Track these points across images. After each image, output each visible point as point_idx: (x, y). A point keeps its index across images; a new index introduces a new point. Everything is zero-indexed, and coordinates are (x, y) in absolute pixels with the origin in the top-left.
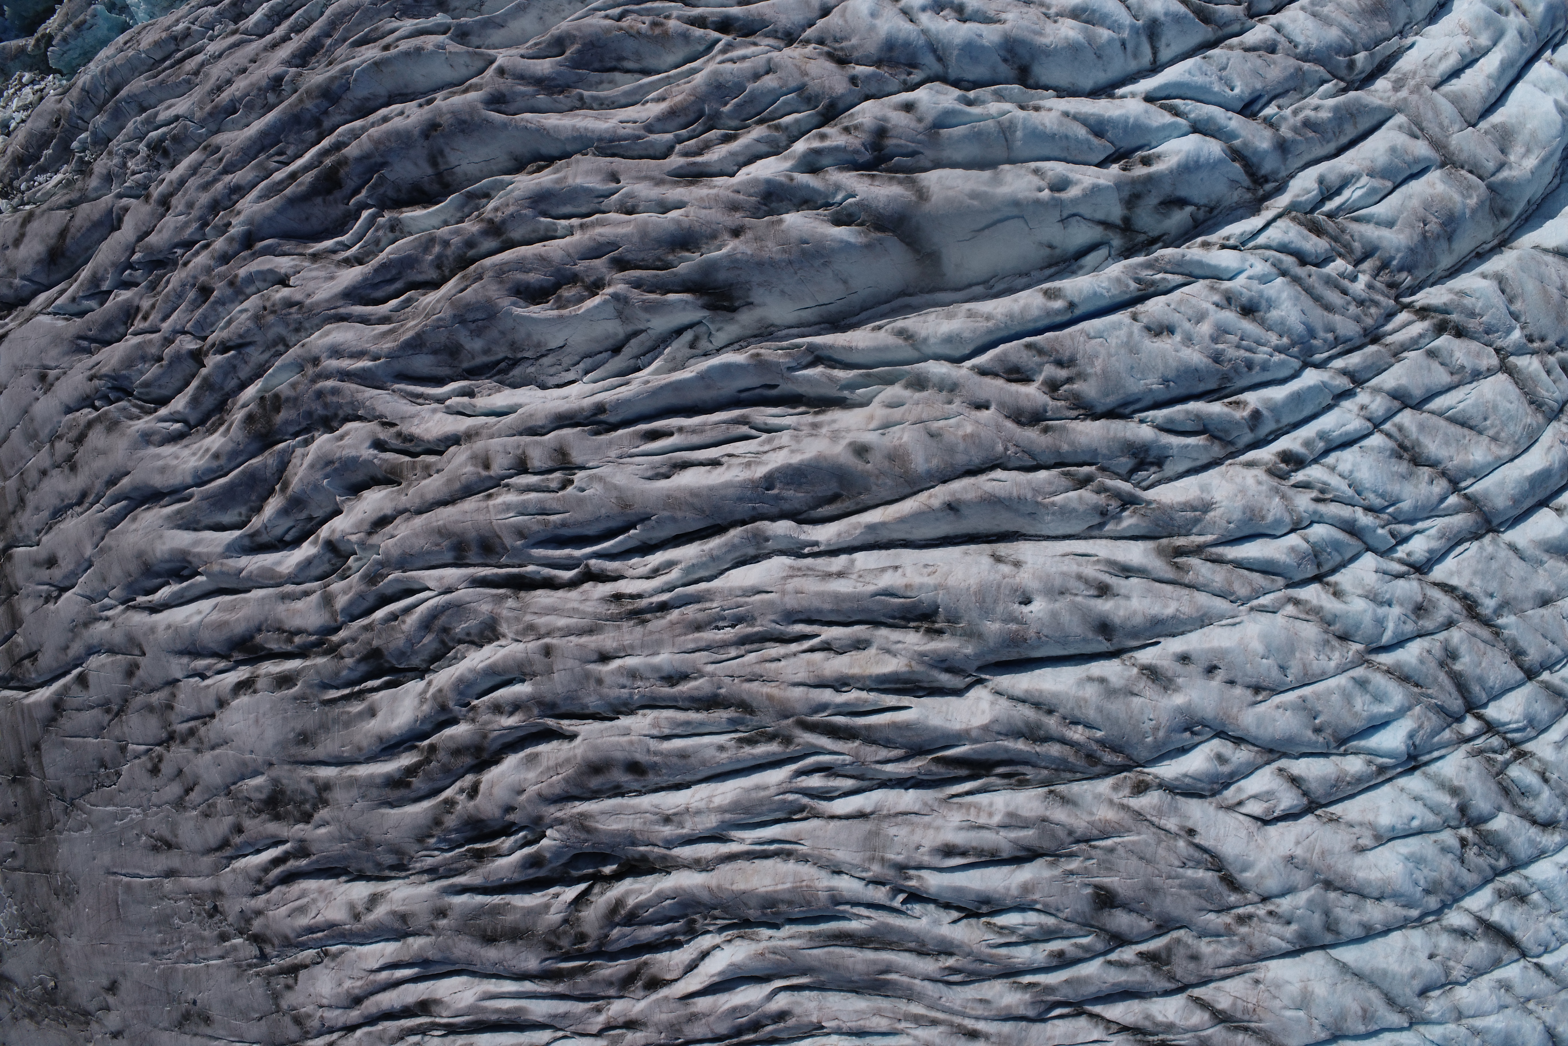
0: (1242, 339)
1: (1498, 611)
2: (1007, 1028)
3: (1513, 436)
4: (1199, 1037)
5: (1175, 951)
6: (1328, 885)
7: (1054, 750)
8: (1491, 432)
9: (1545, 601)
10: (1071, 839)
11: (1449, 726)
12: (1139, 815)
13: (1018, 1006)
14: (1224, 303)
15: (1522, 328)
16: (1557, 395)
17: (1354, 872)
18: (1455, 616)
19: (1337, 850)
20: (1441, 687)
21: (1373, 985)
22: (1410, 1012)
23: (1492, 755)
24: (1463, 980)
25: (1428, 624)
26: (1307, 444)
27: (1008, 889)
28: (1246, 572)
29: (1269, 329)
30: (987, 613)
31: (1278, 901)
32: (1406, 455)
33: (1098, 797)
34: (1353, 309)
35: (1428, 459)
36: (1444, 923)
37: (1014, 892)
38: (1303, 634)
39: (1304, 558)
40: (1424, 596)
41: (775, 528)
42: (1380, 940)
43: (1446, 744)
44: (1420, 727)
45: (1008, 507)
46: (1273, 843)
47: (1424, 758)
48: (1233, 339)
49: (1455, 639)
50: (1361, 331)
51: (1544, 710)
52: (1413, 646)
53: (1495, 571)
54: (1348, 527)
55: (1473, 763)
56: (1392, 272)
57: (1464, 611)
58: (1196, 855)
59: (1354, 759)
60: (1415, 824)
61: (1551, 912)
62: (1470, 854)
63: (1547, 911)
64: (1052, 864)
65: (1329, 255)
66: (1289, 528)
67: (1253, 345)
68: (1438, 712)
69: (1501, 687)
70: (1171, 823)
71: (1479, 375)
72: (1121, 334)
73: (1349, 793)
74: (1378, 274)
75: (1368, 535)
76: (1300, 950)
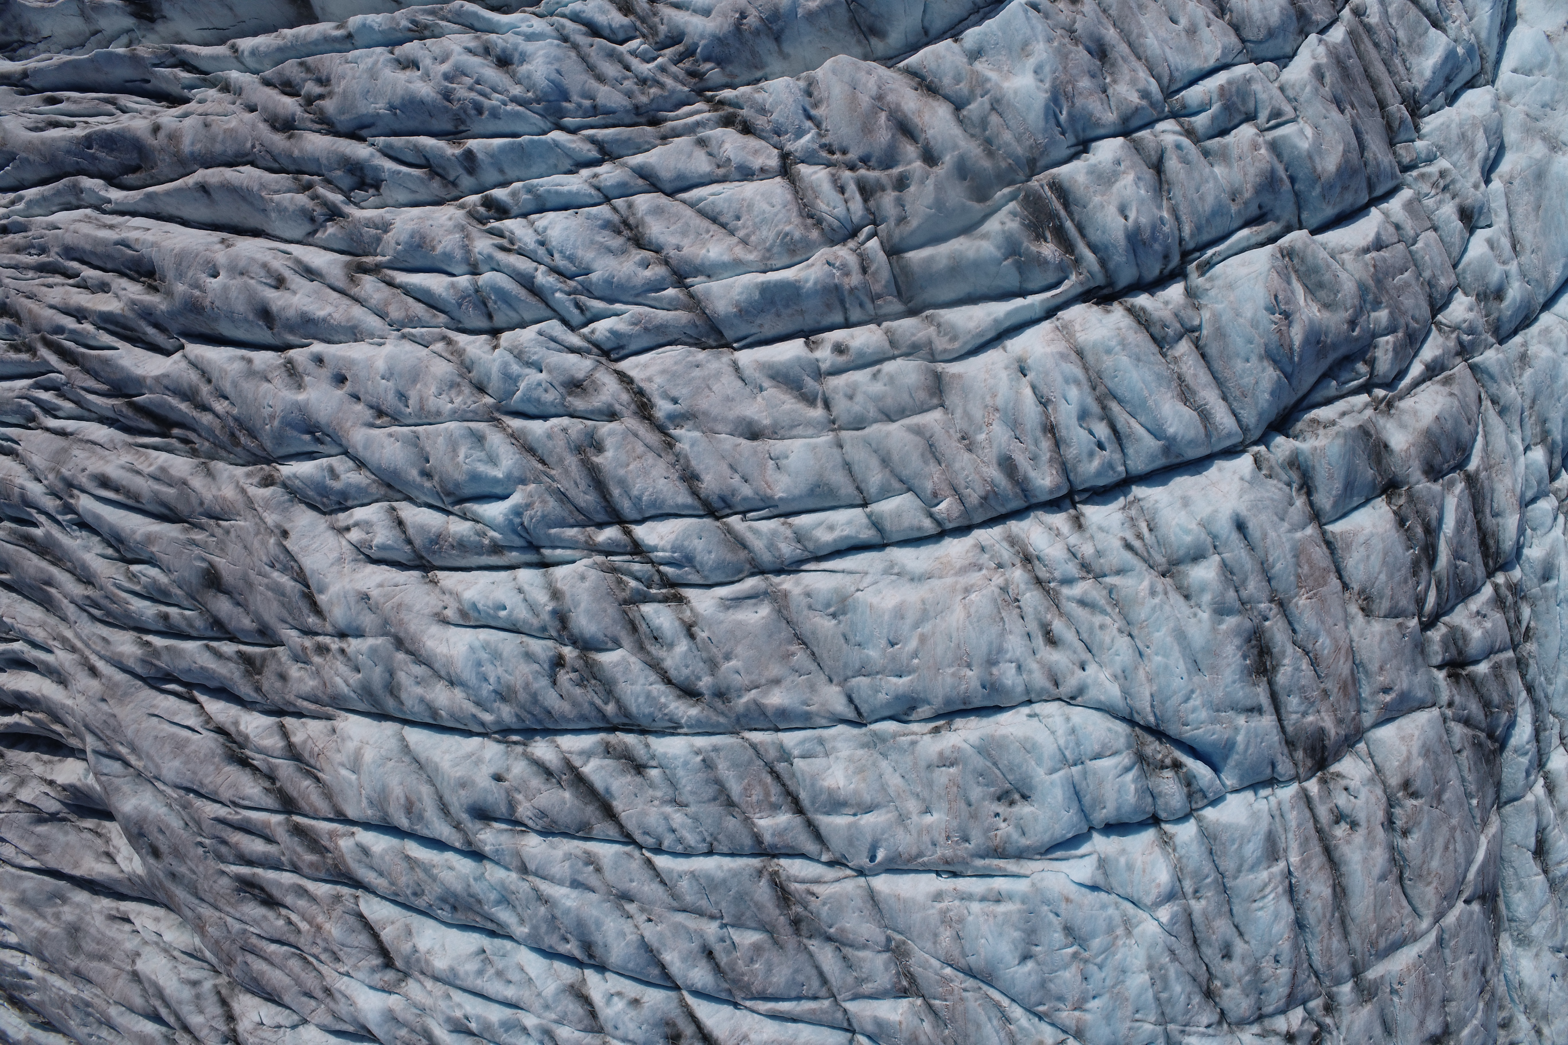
0: (478, 82)
1: (679, 419)
2: (120, 677)
3: (764, 241)
4: (268, 763)
5: (268, 662)
6: (399, 643)
7: (206, 418)
8: (741, 233)
9: (754, 433)
10: (201, 510)
12: (249, 502)
13: (129, 657)
14: (480, 50)
15: (820, 135)
16: (840, 211)
17: (425, 639)
18: (617, 407)
19: (417, 607)
21: (431, 781)
22: (466, 834)
23: (625, 578)
24: (530, 823)
25: (579, 404)
26: (514, 194)
27: (134, 532)
28: (410, 300)
29: (518, 83)
30: (180, 276)
31: (350, 639)
32: (627, 233)
33: (231, 477)
34: (628, 84)
35: (650, 243)
36: (529, 749)
37: (138, 537)
38: (432, 369)
39: (464, 298)
40: (589, 376)
41: (87, 182)
42: (457, 738)
43: (572, 545)
44: (529, 506)
45: (244, 198)
46: (358, 576)
47: (547, 552)
48: (468, 81)
49: (605, 428)
50: (630, 107)
51: (710, 552)
52: (554, 421)
53: (694, 378)
54: (527, 283)
55: (594, 575)
56: (697, 61)
57: (633, 406)
58: (282, 557)
59: (468, 524)
60: (503, 614)
61: (674, 802)
62: (564, 677)
63: (668, 798)
64: (186, 530)
65: (632, 34)
66: (464, 268)
67: (488, 90)
68: (562, 501)
69: (653, 504)
70: (271, 518)
71: (753, 174)
72: (370, 61)
73: (463, 563)
74: (680, 61)
75: (549, 297)
76: (382, 716)
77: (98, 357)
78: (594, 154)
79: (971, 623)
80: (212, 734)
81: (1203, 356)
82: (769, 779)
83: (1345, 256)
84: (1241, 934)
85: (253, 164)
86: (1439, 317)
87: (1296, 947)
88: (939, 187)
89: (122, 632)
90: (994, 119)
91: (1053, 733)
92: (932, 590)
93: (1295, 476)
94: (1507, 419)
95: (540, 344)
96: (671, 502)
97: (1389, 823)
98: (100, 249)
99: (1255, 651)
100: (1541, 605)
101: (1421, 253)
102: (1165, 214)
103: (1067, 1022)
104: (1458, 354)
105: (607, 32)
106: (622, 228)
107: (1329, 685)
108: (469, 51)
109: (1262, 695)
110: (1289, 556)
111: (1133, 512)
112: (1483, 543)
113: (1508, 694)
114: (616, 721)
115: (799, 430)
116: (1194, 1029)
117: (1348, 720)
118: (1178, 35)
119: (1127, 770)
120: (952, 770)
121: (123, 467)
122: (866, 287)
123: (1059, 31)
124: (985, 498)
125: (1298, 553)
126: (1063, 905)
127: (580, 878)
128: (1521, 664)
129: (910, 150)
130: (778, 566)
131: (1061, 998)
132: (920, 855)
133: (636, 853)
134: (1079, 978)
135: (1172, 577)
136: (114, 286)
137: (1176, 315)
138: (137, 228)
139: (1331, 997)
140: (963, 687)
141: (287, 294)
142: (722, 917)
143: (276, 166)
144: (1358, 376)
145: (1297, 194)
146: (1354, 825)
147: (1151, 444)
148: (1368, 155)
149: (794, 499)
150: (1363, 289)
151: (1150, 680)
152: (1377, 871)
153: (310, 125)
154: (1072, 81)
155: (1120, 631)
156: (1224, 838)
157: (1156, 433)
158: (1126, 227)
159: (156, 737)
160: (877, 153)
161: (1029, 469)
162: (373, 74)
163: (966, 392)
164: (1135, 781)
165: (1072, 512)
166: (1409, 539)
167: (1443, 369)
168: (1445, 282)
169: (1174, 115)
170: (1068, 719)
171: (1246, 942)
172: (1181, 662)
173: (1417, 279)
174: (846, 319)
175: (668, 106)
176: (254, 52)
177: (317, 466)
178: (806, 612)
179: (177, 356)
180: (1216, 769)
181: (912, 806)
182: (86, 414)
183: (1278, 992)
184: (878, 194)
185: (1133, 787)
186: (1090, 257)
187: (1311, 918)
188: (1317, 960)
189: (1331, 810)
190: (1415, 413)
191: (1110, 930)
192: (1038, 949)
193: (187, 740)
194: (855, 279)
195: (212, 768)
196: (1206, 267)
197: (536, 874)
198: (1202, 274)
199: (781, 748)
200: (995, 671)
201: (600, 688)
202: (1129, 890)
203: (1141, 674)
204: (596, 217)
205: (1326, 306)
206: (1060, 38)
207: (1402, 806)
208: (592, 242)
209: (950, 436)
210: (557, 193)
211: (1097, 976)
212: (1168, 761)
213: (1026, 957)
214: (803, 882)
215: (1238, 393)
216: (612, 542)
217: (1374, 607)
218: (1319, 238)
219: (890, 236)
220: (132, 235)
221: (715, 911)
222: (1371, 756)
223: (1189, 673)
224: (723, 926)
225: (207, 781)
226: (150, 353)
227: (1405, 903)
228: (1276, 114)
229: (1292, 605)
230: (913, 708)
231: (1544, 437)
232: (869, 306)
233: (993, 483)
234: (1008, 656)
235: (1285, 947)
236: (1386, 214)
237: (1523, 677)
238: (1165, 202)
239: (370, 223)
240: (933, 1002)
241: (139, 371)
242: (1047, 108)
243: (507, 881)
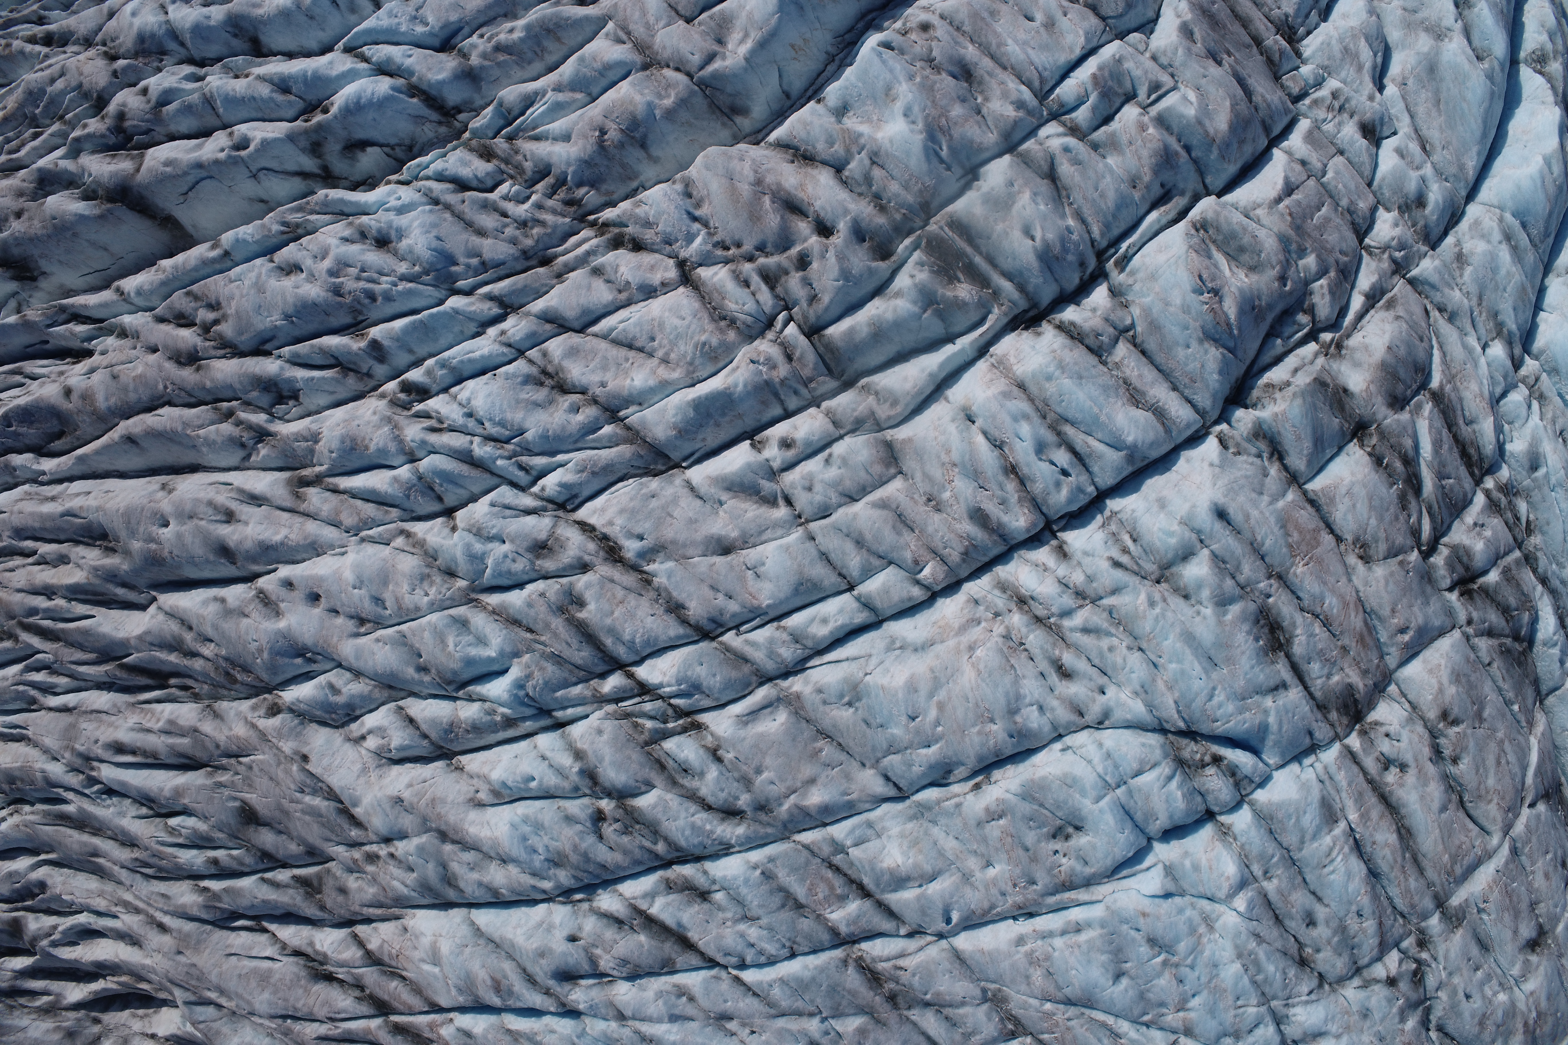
0: (363, 270)
1: (649, 554)
2: (189, 927)
3: (684, 356)
4: (352, 974)
5: (325, 880)
6: (443, 836)
7: (197, 664)
8: (660, 353)
9: (726, 549)
10: (219, 752)
11: (587, 681)
12: (263, 736)
13: (192, 906)
14: (357, 236)
15: (710, 234)
16: (750, 306)
17: (466, 826)
18: (587, 558)
19: (450, 799)
20: (555, 635)
21: (510, 957)
22: (557, 998)
23: (640, 721)
24: (615, 973)
25: (548, 565)
26: (429, 373)
27: (162, 790)
28: (359, 503)
29: (403, 259)
30: (133, 534)
31: (396, 843)
32: (549, 382)
33: (238, 714)
34: (510, 231)
35: (574, 386)
36: (595, 904)
37: (167, 793)
38: (399, 567)
39: (410, 489)
40: (552, 534)
41: (17, 460)
42: (524, 909)
43: (580, 702)
44: (529, 677)
45: (171, 440)
46: (386, 781)
47: (559, 714)
48: (353, 271)
49: (581, 582)
50: (517, 254)
51: (714, 675)
52: (530, 587)
53: (653, 510)
54: (466, 458)
55: (609, 726)
56: (570, 189)
57: (602, 553)
58: (308, 781)
59: (476, 706)
60: (533, 784)
61: (746, 918)
62: (608, 830)
63: (738, 916)
64: (210, 774)
65: (499, 178)
66: (401, 459)
67: (375, 276)
68: (559, 663)
69: (647, 643)
70: (287, 747)
71: (655, 291)
72: (253, 275)
73: (482, 743)
74: (554, 193)
75: (492, 466)
76: (447, 905)
77: (78, 630)
78: (496, 310)
79: (983, 680)
80: (292, 959)
81: (1143, 353)
82: (829, 874)
83: (1259, 212)
84: (1319, 899)
85: (170, 404)
86: (1367, 241)
87: (1375, 897)
88: (841, 258)
89: (179, 883)
90: (877, 173)
91: (1090, 762)
92: (937, 657)
93: (1263, 446)
94: (1458, 323)
95: (495, 515)
96: (663, 637)
97: (1437, 753)
98: (48, 524)
99: (1266, 630)
100: (1536, 496)
101: (1333, 183)
102: (1071, 222)
103: (1174, 1024)
104: (1394, 273)
105: (474, 184)
106: (543, 378)
107: (1346, 641)
108: (346, 240)
109: (1283, 670)
110: (1276, 530)
111: (1113, 527)
112: (1464, 454)
113: (1523, 594)
114: (669, 857)
115: (768, 534)
116: (1297, 1000)
117: (1373, 669)
118: (1038, 32)
119: (1170, 778)
120: (1002, 822)
121: (133, 729)
122: (796, 374)
123: (919, 64)
124: (966, 554)
125: (1284, 522)
126: (1141, 920)
127: (677, 1012)
128: (1529, 560)
129: (803, 227)
130: (784, 670)
131: (1162, 1004)
132: (993, 907)
133: (723, 974)
134: (1174, 982)
135: (1167, 581)
136: (73, 556)
137: (1107, 320)
138: (78, 495)
139: (1422, 931)
140: (992, 742)
141: (240, 527)
142: (820, 1012)
143: (193, 400)
144: (1301, 327)
145: (1195, 161)
146: (1403, 767)
147: (1113, 457)
148: (1257, 99)
149: (781, 602)
150: (1284, 241)
151: (1170, 688)
152: (1436, 805)
153: (214, 353)
154: (945, 113)
155: (1130, 648)
156: (1280, 816)
157: (1116, 445)
158: (1035, 249)
159: (240, 976)
160: (771, 239)
161: (1001, 514)
162: (259, 288)
163: (920, 455)
164: (1180, 786)
165: (1054, 542)
166: (1390, 476)
167: (1383, 293)
168: (1363, 205)
169: (1054, 116)
170: (1101, 745)
171: (1327, 906)
172: (1196, 665)
173: (1336, 210)
174: (785, 410)
175: (555, 242)
176: (139, 292)
177: (316, 687)
178: (822, 708)
179: (152, 609)
180: (1255, 751)
181: (973, 863)
182: (82, 684)
183: (1369, 944)
184: (783, 279)
185: (1179, 793)
186: (1006, 285)
187: (1384, 866)
188: (1399, 902)
189: (1378, 759)
190: (1366, 348)
191: (1193, 930)
192: (1128, 965)
193: (270, 971)
194: (783, 370)
195: (300, 991)
196: (1123, 263)
197: (634, 1018)
198: (1122, 270)
199: (833, 842)
200: (1018, 719)
201: (645, 831)
202: (1201, 889)
203: (1161, 685)
204: (514, 376)
205: (1252, 269)
206: (922, 71)
207: (1445, 736)
208: (518, 402)
209: (916, 502)
210: (470, 361)
211: (1191, 976)
212: (1207, 758)
213: (1118, 976)
214: (888, 959)
215: (1187, 381)
216: (617, 689)
217: (1372, 552)
218: (1228, 198)
219: (805, 317)
220: (74, 504)
221: (812, 1009)
222: (1404, 695)
223: (1206, 672)
224: (824, 1020)
225: (299, 1005)
226: (126, 612)
227: (1471, 825)
228: (1155, 87)
229: (1290, 576)
230: (950, 772)
231: (1499, 331)
232: (804, 391)
233: (969, 538)
234: (1027, 701)
235: (1365, 901)
236: (1289, 153)
237: (1534, 571)
238: (1067, 209)
239: (299, 437)
240: (1042, 1037)
241: (121, 634)
242: (926, 149)
243: (609, 1031)
